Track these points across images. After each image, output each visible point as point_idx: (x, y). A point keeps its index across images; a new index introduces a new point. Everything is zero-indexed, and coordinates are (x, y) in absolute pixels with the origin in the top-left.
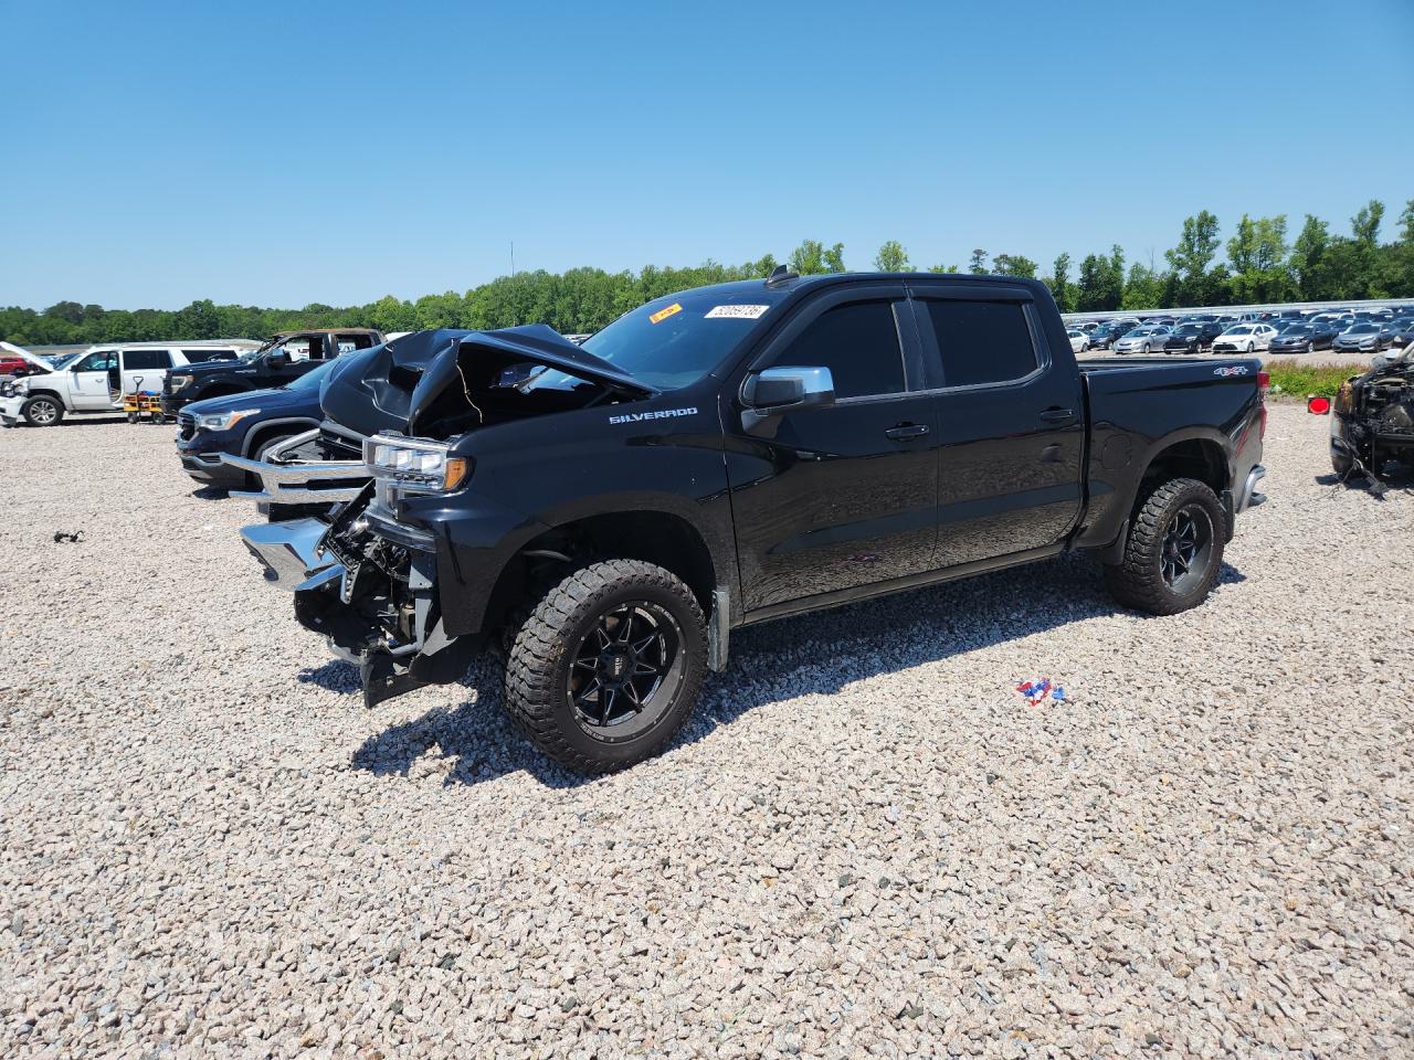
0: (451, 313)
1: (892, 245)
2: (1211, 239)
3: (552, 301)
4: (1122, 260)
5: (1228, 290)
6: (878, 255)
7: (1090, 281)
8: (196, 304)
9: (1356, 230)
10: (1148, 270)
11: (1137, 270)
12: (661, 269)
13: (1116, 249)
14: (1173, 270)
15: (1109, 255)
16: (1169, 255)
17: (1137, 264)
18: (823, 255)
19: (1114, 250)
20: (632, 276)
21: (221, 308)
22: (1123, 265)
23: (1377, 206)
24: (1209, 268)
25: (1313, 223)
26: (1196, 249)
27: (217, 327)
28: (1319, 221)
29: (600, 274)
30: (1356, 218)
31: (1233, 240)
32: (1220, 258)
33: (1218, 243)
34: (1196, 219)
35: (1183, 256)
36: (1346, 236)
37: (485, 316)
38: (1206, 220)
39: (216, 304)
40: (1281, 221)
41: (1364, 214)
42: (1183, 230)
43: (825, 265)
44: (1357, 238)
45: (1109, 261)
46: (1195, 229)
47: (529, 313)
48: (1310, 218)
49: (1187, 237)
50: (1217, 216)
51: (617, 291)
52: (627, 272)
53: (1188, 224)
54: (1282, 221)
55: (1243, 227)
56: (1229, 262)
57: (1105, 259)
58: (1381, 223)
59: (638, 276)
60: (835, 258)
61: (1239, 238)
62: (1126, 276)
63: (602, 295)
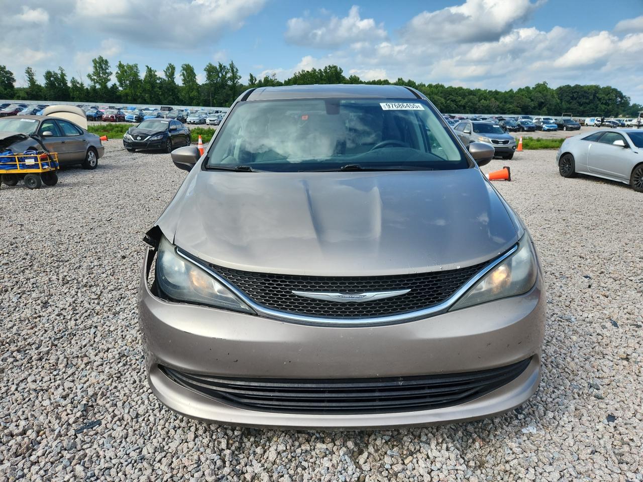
2: (107, 71)
4: (65, 75)
7: (51, 85)
9: (166, 75)
10: (80, 83)
11: (74, 82)
14: (92, 83)
16: (89, 76)
17: (73, 78)
19: (59, 69)
22: (65, 77)
23: (173, 66)
24: (109, 85)
25: (150, 70)
26: (101, 75)
28: (152, 69)
30: (165, 70)
31: (117, 73)
32: (113, 81)
33: (111, 73)
35: (95, 77)
38: (103, 60)
41: (168, 69)
44: (167, 79)
45: (59, 76)
46: (98, 65)
53: (95, 61)
54: (137, 67)
56: (118, 84)
57: (56, 74)
58: (175, 74)
61: (119, 72)
62: (69, 85)
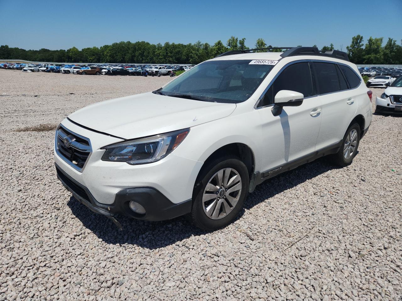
0: (97, 54)
1: (260, 40)
3: (134, 52)
5: (365, 59)
6: (257, 43)
8: (2, 46)
12: (171, 43)
13: (332, 45)
15: (330, 47)
18: (238, 42)
20: (161, 45)
21: (11, 49)
27: (10, 55)
29: (148, 44)
34: (356, 37)
36: (399, 45)
37: (110, 56)
39: (9, 47)
40: (381, 40)
42: (352, 40)
43: (239, 45)
47: (126, 56)
48: (390, 39)
49: (353, 42)
50: (363, 37)
51: (156, 50)
52: (160, 44)
55: (370, 41)
59: (163, 45)
60: (242, 43)
63: (151, 50)
